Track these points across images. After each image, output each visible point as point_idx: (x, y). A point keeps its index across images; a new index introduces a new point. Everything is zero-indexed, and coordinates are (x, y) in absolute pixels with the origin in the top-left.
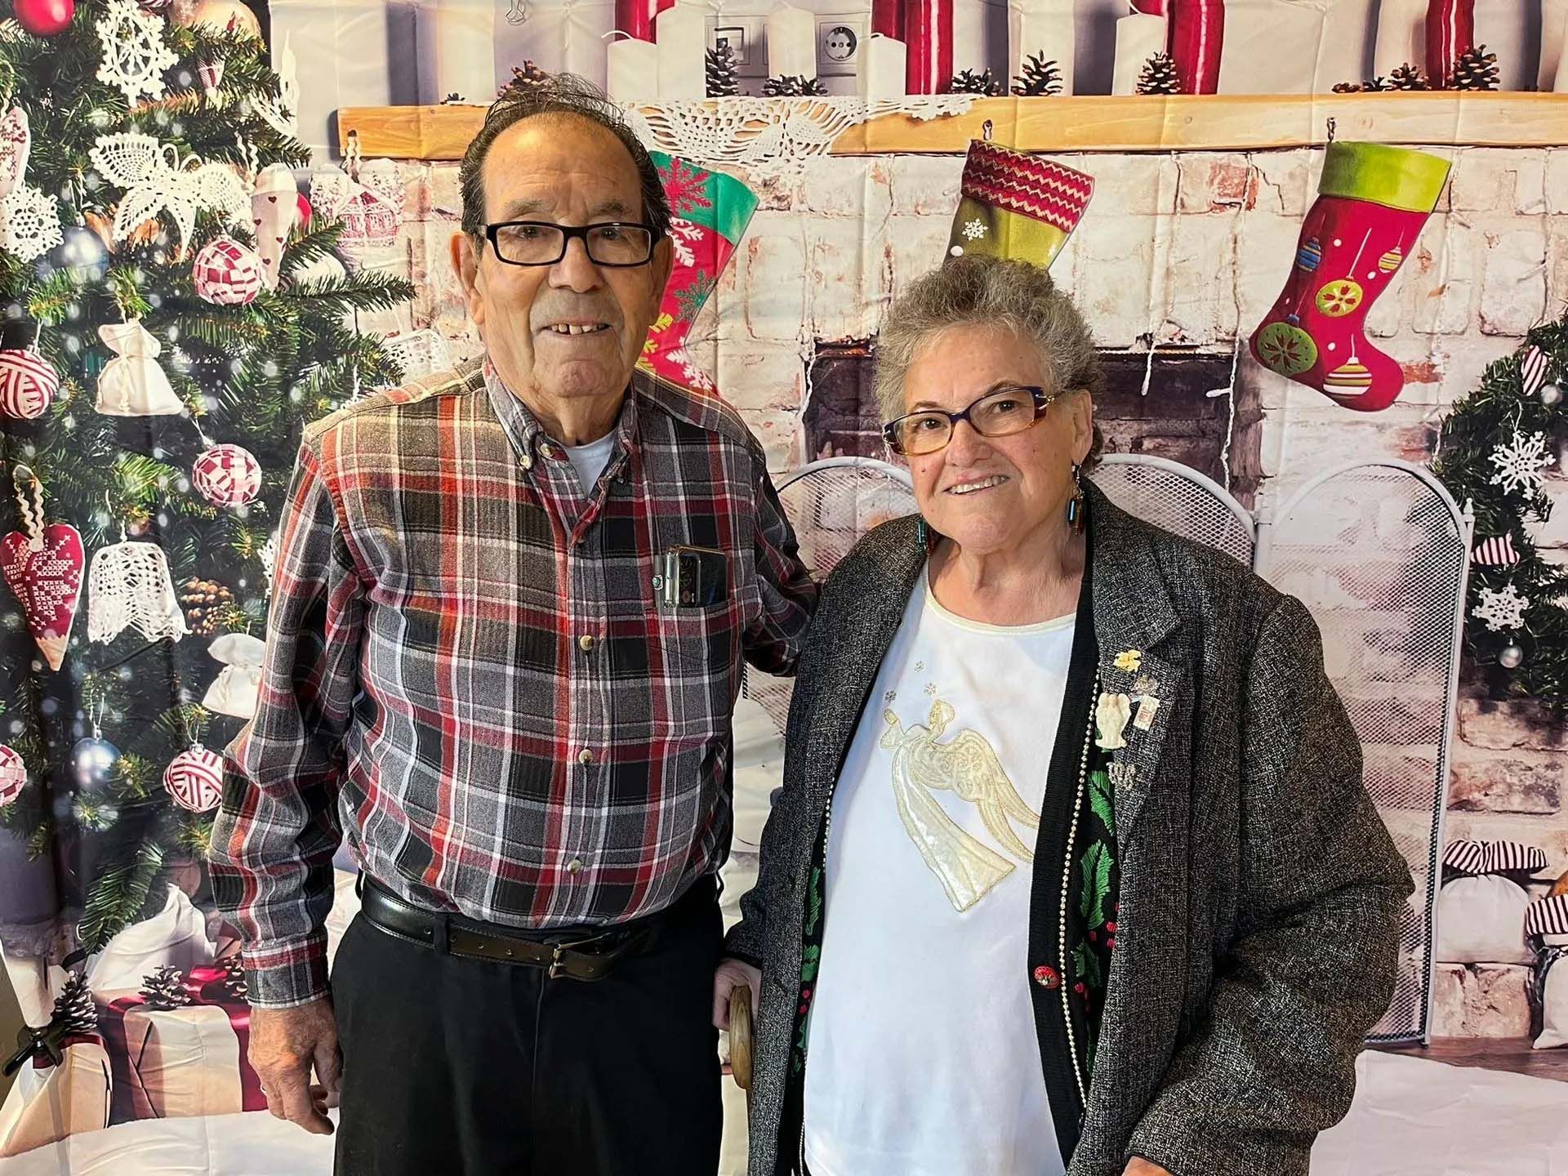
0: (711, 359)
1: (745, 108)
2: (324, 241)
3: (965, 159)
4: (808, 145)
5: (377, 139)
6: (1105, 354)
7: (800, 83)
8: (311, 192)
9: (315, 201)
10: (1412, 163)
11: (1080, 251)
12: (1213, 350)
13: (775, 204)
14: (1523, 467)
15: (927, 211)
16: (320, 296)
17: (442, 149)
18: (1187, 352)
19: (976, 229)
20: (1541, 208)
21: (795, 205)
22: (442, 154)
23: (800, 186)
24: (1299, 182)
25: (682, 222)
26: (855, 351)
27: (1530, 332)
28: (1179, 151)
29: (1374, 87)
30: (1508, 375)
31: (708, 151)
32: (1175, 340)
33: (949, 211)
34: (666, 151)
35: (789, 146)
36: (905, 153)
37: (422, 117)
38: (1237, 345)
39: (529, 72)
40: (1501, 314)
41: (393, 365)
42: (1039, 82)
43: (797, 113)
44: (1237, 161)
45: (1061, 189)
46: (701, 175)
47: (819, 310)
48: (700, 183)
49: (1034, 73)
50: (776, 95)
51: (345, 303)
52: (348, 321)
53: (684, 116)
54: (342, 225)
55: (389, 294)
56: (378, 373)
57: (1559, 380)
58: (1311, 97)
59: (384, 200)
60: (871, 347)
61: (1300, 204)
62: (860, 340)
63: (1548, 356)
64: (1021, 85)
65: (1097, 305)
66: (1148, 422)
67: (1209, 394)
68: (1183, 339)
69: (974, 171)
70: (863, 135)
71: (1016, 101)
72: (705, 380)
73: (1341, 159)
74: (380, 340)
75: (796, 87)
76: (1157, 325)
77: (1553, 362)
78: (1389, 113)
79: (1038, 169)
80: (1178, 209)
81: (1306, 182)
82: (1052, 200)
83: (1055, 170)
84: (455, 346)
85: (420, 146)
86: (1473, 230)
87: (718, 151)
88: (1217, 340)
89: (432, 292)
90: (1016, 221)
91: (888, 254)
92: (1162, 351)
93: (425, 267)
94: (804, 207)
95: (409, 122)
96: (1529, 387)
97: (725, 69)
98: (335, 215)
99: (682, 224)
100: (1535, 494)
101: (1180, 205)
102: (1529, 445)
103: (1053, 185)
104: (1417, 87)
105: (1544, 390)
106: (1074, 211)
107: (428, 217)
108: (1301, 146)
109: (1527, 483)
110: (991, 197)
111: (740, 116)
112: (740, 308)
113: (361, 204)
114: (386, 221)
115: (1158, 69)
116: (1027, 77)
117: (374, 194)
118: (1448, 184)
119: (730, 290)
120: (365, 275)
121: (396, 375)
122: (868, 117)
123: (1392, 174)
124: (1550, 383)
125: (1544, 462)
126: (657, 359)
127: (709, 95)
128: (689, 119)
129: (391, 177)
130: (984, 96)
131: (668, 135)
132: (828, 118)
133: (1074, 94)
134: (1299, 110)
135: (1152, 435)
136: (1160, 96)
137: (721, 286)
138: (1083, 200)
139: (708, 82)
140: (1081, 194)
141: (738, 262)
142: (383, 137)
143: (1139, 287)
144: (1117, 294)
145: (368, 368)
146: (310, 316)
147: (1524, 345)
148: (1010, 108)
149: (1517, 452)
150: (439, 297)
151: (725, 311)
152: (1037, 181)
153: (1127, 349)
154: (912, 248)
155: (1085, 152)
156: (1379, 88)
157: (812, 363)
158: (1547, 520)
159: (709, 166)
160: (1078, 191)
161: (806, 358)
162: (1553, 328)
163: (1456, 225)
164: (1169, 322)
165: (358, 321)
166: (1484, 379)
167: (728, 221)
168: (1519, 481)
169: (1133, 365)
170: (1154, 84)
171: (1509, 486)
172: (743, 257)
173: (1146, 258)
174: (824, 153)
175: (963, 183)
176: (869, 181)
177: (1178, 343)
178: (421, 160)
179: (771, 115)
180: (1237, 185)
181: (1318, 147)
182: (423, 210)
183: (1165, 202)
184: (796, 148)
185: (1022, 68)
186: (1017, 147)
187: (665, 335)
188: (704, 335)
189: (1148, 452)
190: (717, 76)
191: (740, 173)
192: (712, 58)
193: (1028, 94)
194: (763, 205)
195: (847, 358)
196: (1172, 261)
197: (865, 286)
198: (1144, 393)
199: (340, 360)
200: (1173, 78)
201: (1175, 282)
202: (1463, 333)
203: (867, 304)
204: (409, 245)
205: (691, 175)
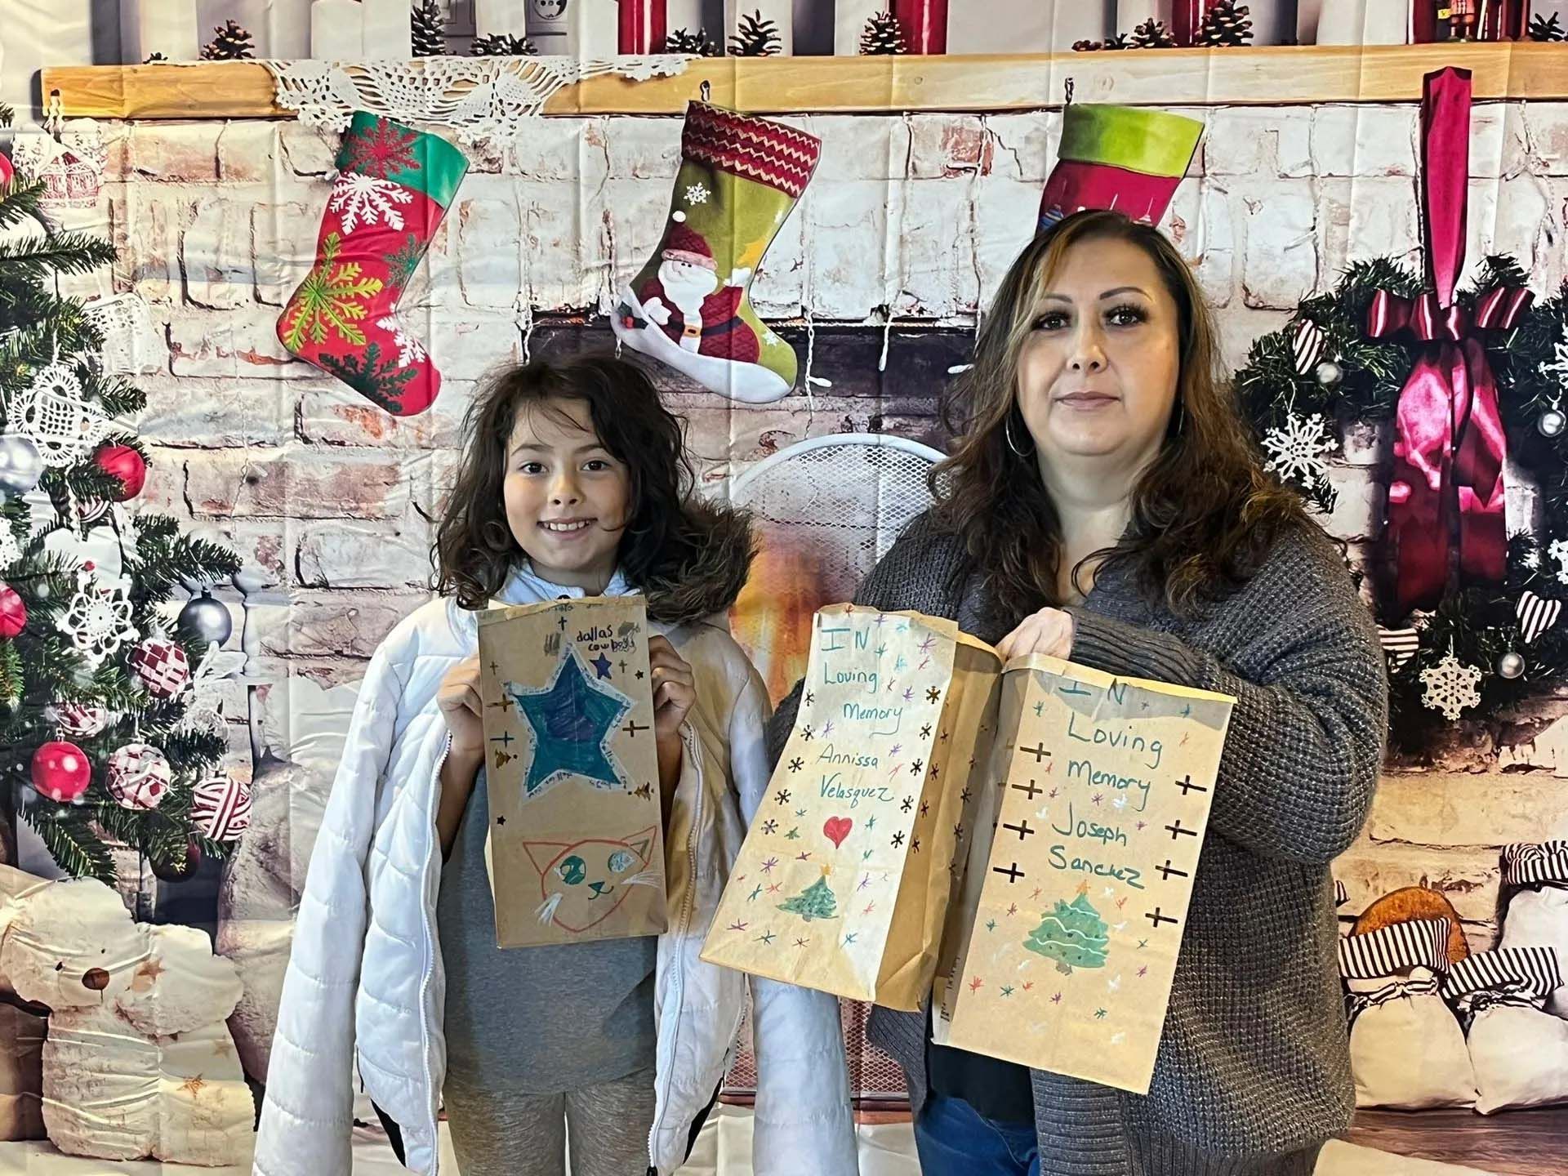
0: (424, 327)
1: (452, 67)
2: (25, 202)
3: (683, 122)
4: (519, 105)
5: (79, 99)
6: (838, 327)
7: (509, 41)
8: (13, 152)
9: (17, 162)
10: (1158, 124)
11: (808, 219)
12: (955, 322)
13: (485, 167)
14: (1300, 452)
15: (646, 174)
16: (20, 258)
17: (145, 108)
18: (926, 325)
19: (697, 194)
20: (1308, 171)
21: (506, 168)
22: (144, 114)
23: (511, 149)
24: (1036, 147)
25: (389, 184)
26: (574, 320)
27: (1302, 305)
28: (912, 112)
29: (1116, 44)
30: (1278, 352)
31: (416, 111)
32: (913, 312)
33: (670, 174)
34: (373, 111)
35: (499, 106)
36: (620, 114)
37: (125, 76)
38: (979, 318)
39: (232, 32)
40: (1267, 286)
41: (94, 331)
42: (756, 43)
43: (507, 72)
44: (970, 122)
45: (786, 152)
46: (410, 134)
47: (535, 278)
48: (409, 144)
49: (750, 33)
50: (485, 54)
51: (45, 266)
52: (48, 284)
53: (389, 76)
54: (43, 185)
55: (90, 256)
56: (78, 338)
57: (1338, 358)
58: (1049, 56)
59: (86, 160)
60: (592, 316)
61: (1039, 168)
62: (579, 309)
63: (1323, 332)
64: (738, 45)
65: (828, 274)
66: (887, 400)
67: (952, 370)
68: (921, 311)
69: (694, 133)
70: (576, 95)
71: (734, 62)
72: (417, 348)
73: (1082, 123)
74: (80, 304)
75: (504, 46)
76: (893, 296)
77: (1329, 338)
78: (1129, 72)
79: (762, 130)
80: (910, 174)
81: (1044, 146)
82: (777, 163)
83: (781, 131)
84: (157, 311)
85: (122, 103)
86: (1229, 196)
87: (426, 111)
88: (958, 313)
89: (134, 254)
90: (740, 185)
91: (606, 219)
92: (899, 324)
93: (127, 229)
94: (515, 170)
95: (112, 81)
96: (1303, 365)
97: (431, 28)
98: (36, 176)
99: (390, 186)
100: (1317, 482)
101: (912, 170)
102: (1306, 428)
103: (778, 148)
104: (1161, 44)
105: (1320, 368)
106: (801, 175)
107: (130, 177)
108: (1037, 109)
109: (1306, 471)
110: (714, 160)
111: (447, 75)
112: (453, 273)
113: (63, 165)
114: (88, 182)
115: (881, 28)
116: (743, 37)
117: (76, 154)
118: (1200, 148)
119: (442, 254)
120: (67, 236)
121: (97, 341)
122: (581, 77)
123: (1137, 138)
124: (1328, 360)
125: (1326, 447)
126: (364, 325)
127: (415, 55)
128: (395, 79)
129: (93, 137)
130: (700, 56)
131: (375, 95)
132: (539, 79)
133: (795, 53)
134: (1037, 69)
135: (891, 414)
136: (885, 57)
137: (432, 250)
138: (810, 163)
139: (414, 41)
140: (808, 157)
141: (449, 227)
142: (85, 97)
143: (873, 255)
144: (848, 262)
145: (68, 332)
146: (9, 277)
147: (1295, 319)
148: (727, 69)
149: (1293, 436)
150: (141, 260)
151: (437, 276)
152: (762, 143)
153: (861, 321)
154: (632, 212)
155: (810, 113)
156: (1121, 46)
157: (529, 332)
158: (1331, 512)
159: (418, 127)
160: (804, 154)
161: (523, 327)
162: (1328, 300)
163: (1213, 192)
164: (906, 293)
165: (58, 284)
166: (1251, 356)
167: (438, 182)
168: (1297, 470)
169: (868, 339)
170: (878, 44)
171: (1286, 472)
172: (454, 221)
173: (878, 225)
174: (536, 114)
175: (684, 145)
176: (583, 143)
177: (916, 315)
178: (124, 120)
179: (480, 76)
180: (972, 149)
181: (1055, 109)
182: (125, 171)
183: (896, 167)
184: (506, 108)
185: (738, 28)
186: (738, 108)
187: (375, 301)
188: (415, 301)
189: (888, 432)
190: (423, 36)
191: (450, 134)
192: (418, 16)
193: (745, 55)
194: (472, 167)
195: (566, 327)
196: (906, 229)
197: (583, 251)
198: (882, 367)
199: (40, 325)
200: (898, 37)
201: (910, 251)
202: (1225, 306)
203: (587, 271)
204: (111, 206)
205: (399, 137)
